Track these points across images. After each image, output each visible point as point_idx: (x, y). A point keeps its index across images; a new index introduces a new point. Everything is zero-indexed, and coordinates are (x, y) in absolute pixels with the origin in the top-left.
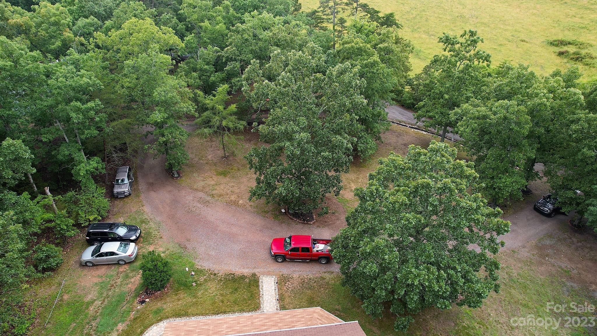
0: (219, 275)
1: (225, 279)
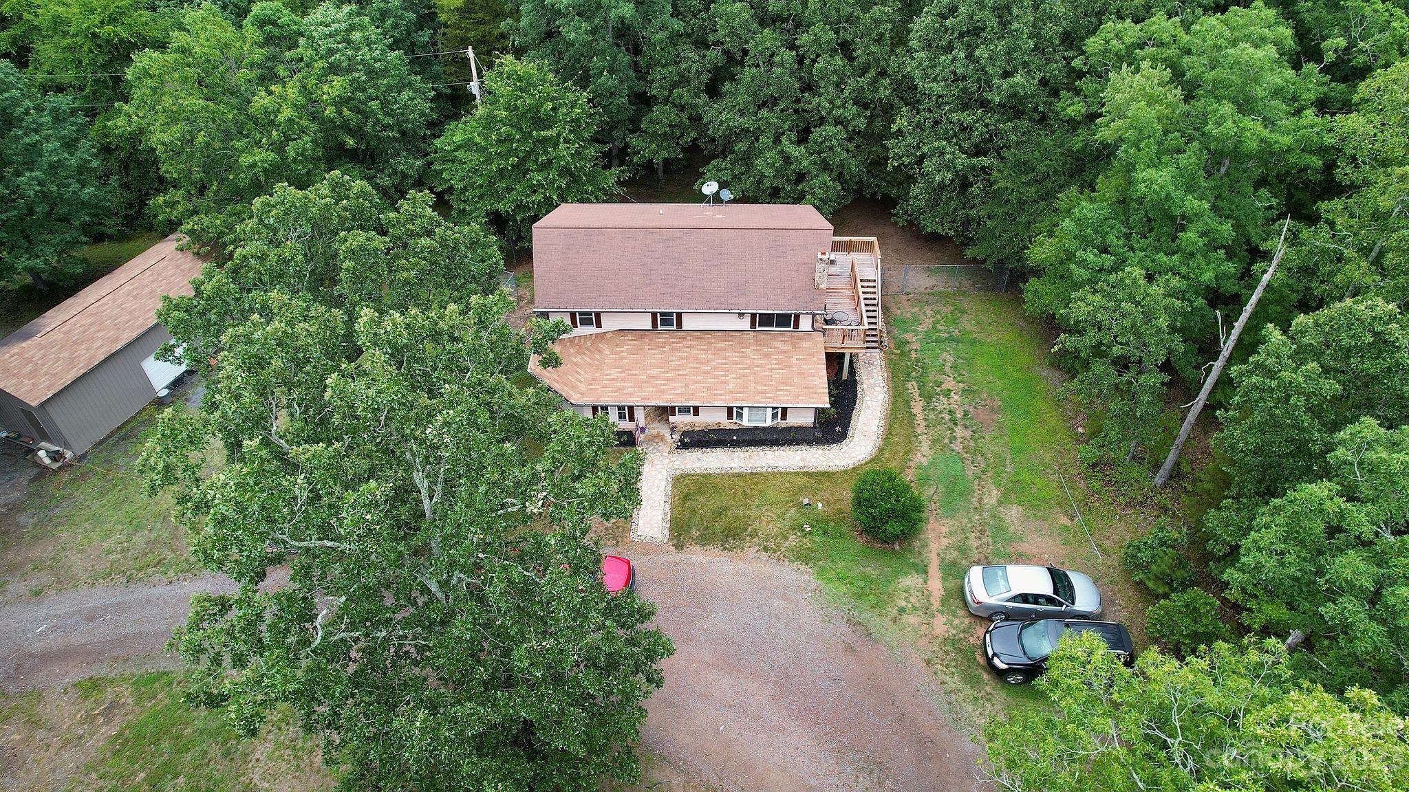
0: (758, 548)
1: (743, 540)
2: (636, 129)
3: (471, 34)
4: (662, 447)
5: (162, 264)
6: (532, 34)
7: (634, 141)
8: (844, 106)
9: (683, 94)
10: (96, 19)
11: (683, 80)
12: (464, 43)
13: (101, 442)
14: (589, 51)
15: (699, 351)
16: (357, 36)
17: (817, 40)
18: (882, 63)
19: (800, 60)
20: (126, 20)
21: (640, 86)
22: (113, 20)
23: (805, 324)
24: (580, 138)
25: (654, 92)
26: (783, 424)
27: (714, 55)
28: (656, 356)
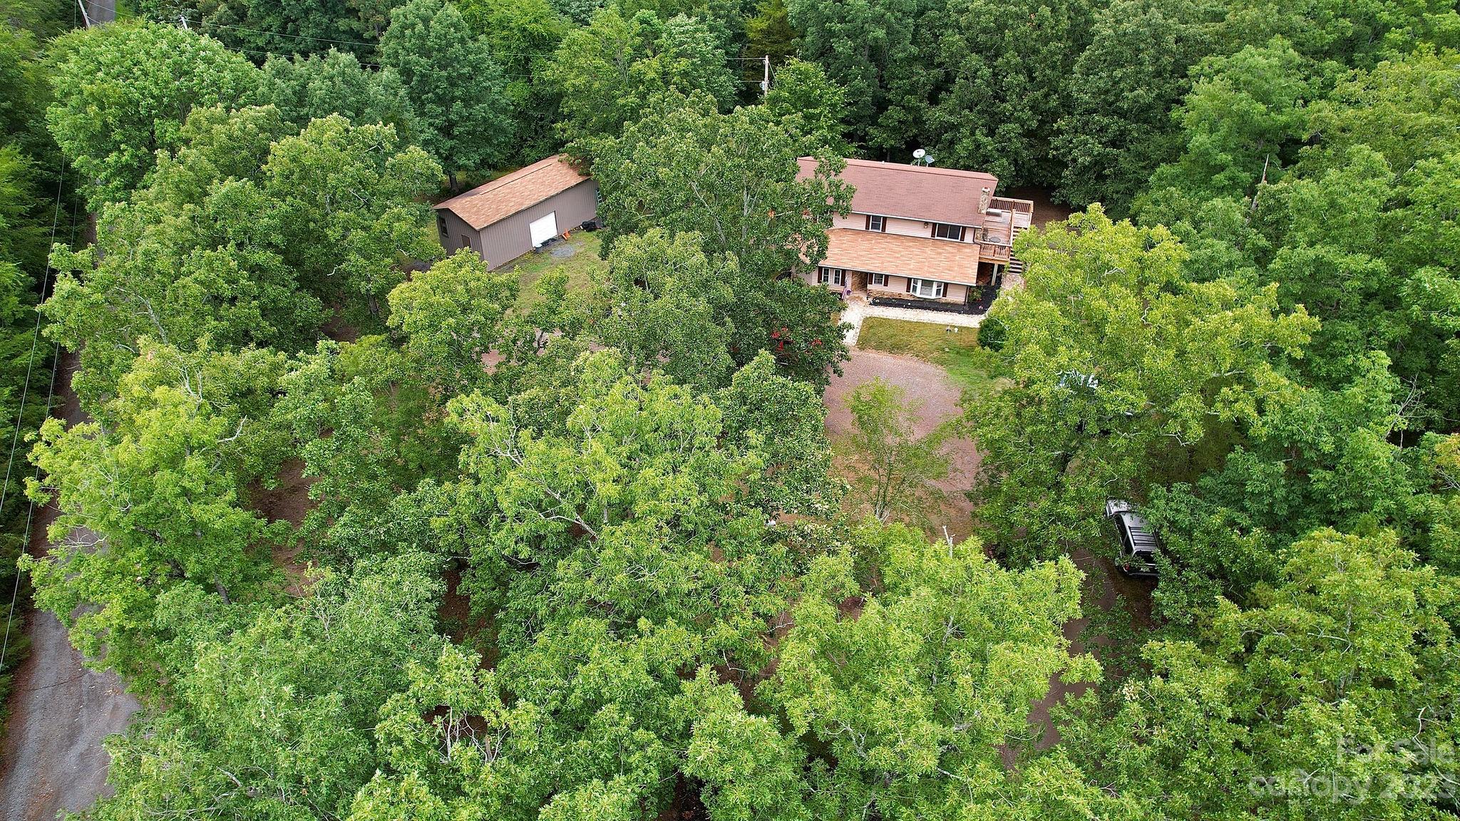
0: (912, 355)
1: (903, 350)
2: (874, 123)
3: (768, 49)
4: (860, 303)
5: (549, 168)
6: (812, 50)
7: (871, 130)
8: (1022, 110)
9: (912, 100)
10: (527, 19)
11: (913, 90)
12: (763, 54)
13: (500, 267)
14: (850, 61)
15: (894, 245)
16: (699, 35)
17: (1008, 62)
18: (1054, 83)
19: (995, 75)
20: (543, 22)
21: (881, 92)
22: (536, 21)
23: (969, 238)
24: (834, 117)
25: (891, 96)
26: (944, 300)
27: (937, 73)
28: (866, 245)
